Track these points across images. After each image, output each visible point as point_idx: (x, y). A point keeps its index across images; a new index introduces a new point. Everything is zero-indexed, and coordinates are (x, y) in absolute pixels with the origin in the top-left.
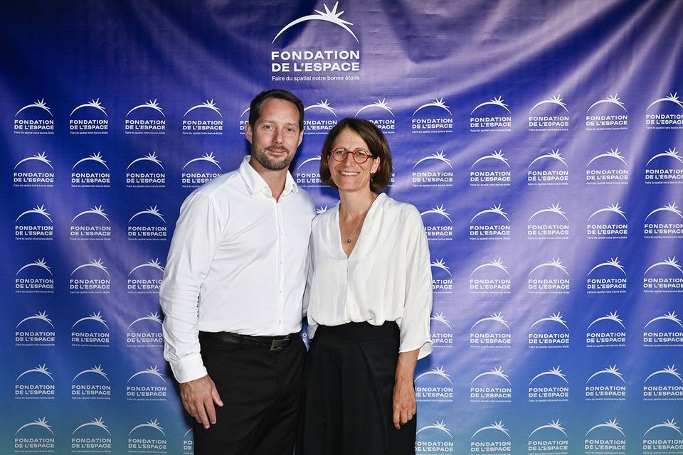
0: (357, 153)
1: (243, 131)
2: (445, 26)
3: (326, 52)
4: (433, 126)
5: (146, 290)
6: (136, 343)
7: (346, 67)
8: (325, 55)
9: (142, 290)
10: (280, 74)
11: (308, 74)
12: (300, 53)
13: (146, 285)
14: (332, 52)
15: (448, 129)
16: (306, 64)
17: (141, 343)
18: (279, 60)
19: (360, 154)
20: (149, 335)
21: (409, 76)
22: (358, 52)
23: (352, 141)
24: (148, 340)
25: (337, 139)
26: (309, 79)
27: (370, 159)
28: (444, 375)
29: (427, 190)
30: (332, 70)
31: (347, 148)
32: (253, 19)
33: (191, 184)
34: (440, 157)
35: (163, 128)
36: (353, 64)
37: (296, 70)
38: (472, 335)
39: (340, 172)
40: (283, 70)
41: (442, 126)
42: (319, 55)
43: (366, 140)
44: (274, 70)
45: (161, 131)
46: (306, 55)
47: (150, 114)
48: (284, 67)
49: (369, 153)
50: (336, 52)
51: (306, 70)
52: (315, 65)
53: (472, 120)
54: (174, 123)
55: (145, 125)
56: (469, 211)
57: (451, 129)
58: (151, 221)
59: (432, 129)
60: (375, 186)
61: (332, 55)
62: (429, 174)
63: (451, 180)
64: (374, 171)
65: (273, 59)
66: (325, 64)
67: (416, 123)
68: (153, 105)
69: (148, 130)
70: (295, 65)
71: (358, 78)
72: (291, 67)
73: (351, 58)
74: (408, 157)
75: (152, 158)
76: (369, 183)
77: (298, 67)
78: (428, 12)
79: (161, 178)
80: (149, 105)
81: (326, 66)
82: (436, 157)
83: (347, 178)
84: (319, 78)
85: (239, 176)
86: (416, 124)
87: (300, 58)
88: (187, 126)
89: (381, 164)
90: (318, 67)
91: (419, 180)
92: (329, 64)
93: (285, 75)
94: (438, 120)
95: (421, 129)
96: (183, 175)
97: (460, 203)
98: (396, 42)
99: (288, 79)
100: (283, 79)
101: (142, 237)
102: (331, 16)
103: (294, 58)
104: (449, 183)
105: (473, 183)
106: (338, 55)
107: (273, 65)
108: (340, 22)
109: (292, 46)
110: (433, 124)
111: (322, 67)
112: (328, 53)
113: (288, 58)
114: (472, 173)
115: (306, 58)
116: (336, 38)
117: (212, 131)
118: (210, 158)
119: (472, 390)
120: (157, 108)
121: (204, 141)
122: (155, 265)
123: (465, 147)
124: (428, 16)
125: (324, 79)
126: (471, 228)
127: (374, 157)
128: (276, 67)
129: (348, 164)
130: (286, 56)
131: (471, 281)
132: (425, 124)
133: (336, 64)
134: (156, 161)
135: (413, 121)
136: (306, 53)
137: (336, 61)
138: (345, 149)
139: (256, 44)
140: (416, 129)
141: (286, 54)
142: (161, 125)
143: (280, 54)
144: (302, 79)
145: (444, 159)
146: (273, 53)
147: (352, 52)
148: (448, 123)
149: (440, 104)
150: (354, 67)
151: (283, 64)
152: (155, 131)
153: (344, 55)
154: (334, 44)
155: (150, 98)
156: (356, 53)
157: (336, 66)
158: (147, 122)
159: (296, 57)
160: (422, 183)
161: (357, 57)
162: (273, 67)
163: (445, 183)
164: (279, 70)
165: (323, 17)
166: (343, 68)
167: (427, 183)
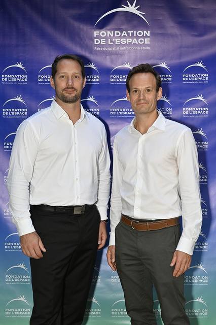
3: (128, 32)
4: (196, 79)
7: (141, 41)
8: (128, 34)
10: (99, 46)
11: (118, 45)
12: (112, 32)
14: (132, 32)
15: (205, 80)
16: (116, 40)
21: (181, 47)
22: (149, 32)
26: (118, 49)
28: (202, 235)
29: (193, 119)
30: (133, 43)
34: (200, 98)
35: (26, 80)
36: (146, 39)
40: (102, 43)
41: (201, 79)
42: (125, 33)
44: (95, 43)
45: (25, 82)
46: (116, 34)
47: (17, 71)
48: (102, 41)
50: (135, 32)
51: (116, 43)
52: (122, 40)
55: (14, 78)
57: (207, 81)
59: (195, 81)
61: (133, 34)
62: (194, 109)
63: (207, 112)
65: (95, 36)
66: (128, 39)
68: (19, 66)
69: (16, 82)
70: (109, 40)
71: (149, 48)
73: (145, 35)
74: (181, 98)
75: (19, 99)
77: (111, 42)
79: (25, 112)
80: (17, 66)
81: (129, 40)
82: (198, 98)
86: (185, 77)
87: (112, 35)
88: (41, 78)
90: (124, 41)
91: (187, 113)
93: (103, 46)
94: (199, 75)
95: (189, 81)
98: (172, 25)
99: (105, 49)
100: (101, 49)
102: (132, 9)
103: (108, 36)
104: (206, 114)
106: (136, 34)
107: (95, 40)
108: (137, 13)
109: (107, 28)
110: (196, 77)
111: (126, 41)
112: (130, 32)
113: (105, 35)
115: (116, 36)
120: (22, 67)
125: (128, 48)
128: (97, 42)
130: (103, 34)
132: (191, 77)
133: (135, 39)
134: (21, 101)
135: (183, 76)
136: (116, 32)
139: (85, 28)
140: (185, 81)
141: (103, 33)
142: (24, 78)
143: (99, 33)
144: (113, 49)
145: (203, 100)
146: (95, 32)
147: (145, 32)
148: (205, 77)
149: (200, 65)
151: (102, 40)
152: (20, 82)
153: (140, 33)
155: (18, 61)
156: (148, 33)
157: (135, 41)
158: (16, 76)
159: (110, 35)
160: (189, 115)
161: (148, 35)
162: (95, 42)
163: (203, 114)
164: (99, 43)
165: (126, 9)
166: (139, 42)
167: (192, 115)
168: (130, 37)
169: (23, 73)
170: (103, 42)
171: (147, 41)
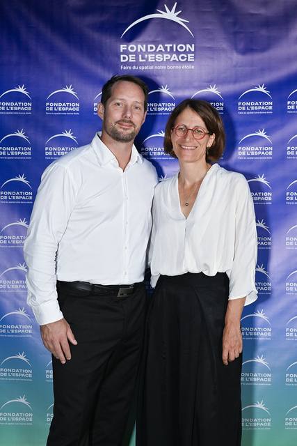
0: (195, 130)
1: (96, 112)
2: (267, 23)
3: (166, 45)
4: (256, 108)
5: (16, 245)
6: (7, 289)
7: (183, 58)
8: (166, 48)
9: (12, 245)
10: (127, 64)
11: (152, 64)
12: (144, 46)
13: (15, 239)
14: (171, 45)
15: (269, 110)
16: (149, 56)
17: (11, 289)
18: (126, 52)
19: (199, 131)
20: (17, 282)
21: (235, 66)
22: (193, 45)
23: (191, 119)
24: (17, 287)
25: (179, 117)
26: (152, 68)
27: (207, 136)
28: (264, 317)
29: (251, 162)
30: (171, 60)
31: (187, 125)
32: (105, 18)
33: (53, 156)
34: (262, 134)
35: (30, 109)
36: (189, 55)
37: (141, 60)
38: (287, 284)
39: (180, 146)
40: (130, 61)
41: (263, 108)
42: (161, 48)
43: (204, 119)
44: (122, 60)
45: (28, 111)
46: (149, 48)
47: (18, 98)
49: (206, 131)
50: (175, 45)
51: (149, 60)
52: (157, 56)
53: (289, 103)
54: (39, 104)
55: (15, 106)
56: (286, 180)
57: (270, 110)
58: (19, 187)
59: (255, 111)
60: (211, 158)
62: (252, 148)
63: (270, 153)
64: (209, 145)
65: (121, 51)
66: (165, 55)
67: (241, 106)
68: (21, 90)
69: (17, 111)
71: (193, 67)
72: (137, 57)
75: (20, 134)
76: (204, 156)
77: (142, 59)
78: (252, 11)
79: (27, 151)
80: (18, 90)
81: (166, 57)
82: (258, 134)
83: (186, 151)
84: (161, 67)
85: (91, 149)
87: (144, 50)
88: (50, 107)
89: (216, 139)
90: (159, 58)
91: (244, 154)
92: (169, 55)
93: (132, 64)
94: (260, 103)
95: (246, 111)
96: (46, 149)
97: (279, 173)
99: (134, 68)
100: (130, 68)
101: (12, 200)
102: (171, 15)
103: (139, 51)
104: (269, 156)
105: (289, 156)
106: (176, 48)
107: (122, 56)
108: (178, 20)
109: (138, 40)
110: (256, 106)
111: (163, 57)
112: (168, 46)
113: (135, 50)
114: (288, 148)
115: (149, 50)
116: (175, 33)
117: (70, 111)
118: (68, 135)
119: (287, 330)
120: (25, 92)
121: (64, 120)
122: (23, 223)
123: (283, 125)
124: (252, 15)
126: (288, 194)
127: (210, 134)
128: (124, 58)
129: (188, 140)
130: (132, 48)
131: (287, 239)
132: (249, 106)
133: (175, 55)
134: (24, 137)
135: (239, 104)
136: (149, 46)
137: (175, 53)
138: (185, 126)
139: (108, 41)
140: (242, 111)
141: (132, 47)
142: (28, 107)
143: (127, 47)
144: (146, 68)
145: (265, 136)
146: (122, 46)
147: (188, 46)
148: (268, 106)
149: (262, 89)
150: (189, 58)
151: (130, 56)
152: (22, 111)
153: (181, 48)
154: (172, 39)
155: (19, 84)
156: (191, 46)
157: (174, 57)
158: (16, 104)
159: (141, 50)
160: (246, 156)
161: (193, 50)
162: (122, 58)
163: (265, 156)
164: (126, 60)
165: (163, 15)
166: (180, 59)
167: (251, 156)
168: (169, 53)
169: (27, 100)
170: (132, 59)
171: (190, 57)
